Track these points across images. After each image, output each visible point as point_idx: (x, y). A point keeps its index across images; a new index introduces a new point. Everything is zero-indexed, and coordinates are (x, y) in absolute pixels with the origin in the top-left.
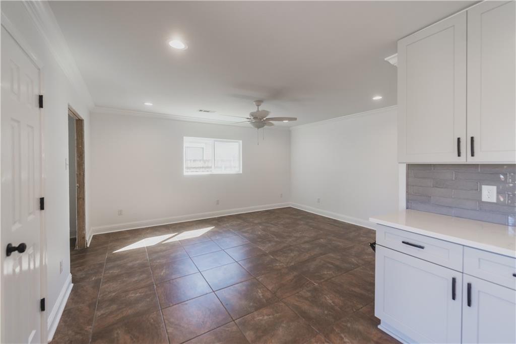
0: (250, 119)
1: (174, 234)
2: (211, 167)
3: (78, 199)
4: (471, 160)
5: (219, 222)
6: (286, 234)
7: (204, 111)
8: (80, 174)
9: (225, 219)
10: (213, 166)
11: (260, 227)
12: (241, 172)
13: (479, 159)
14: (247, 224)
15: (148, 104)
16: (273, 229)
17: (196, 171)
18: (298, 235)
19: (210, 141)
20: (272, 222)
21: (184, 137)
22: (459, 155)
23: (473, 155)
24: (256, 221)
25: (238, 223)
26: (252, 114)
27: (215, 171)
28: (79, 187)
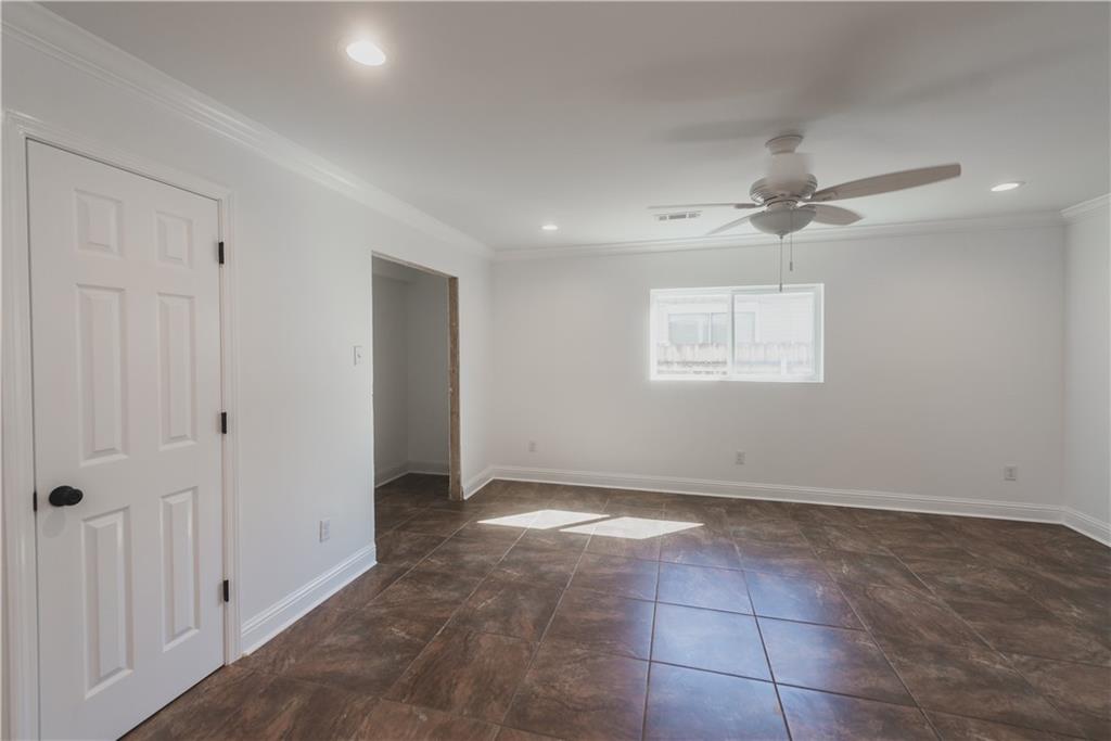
0: (753, 206)
1: (599, 516)
2: (725, 363)
3: (452, 413)
5: (729, 513)
6: (932, 637)
7: (672, 217)
8: (453, 371)
9: (755, 511)
10: (729, 361)
11: (845, 569)
12: (822, 381)
14: (807, 544)
15: (550, 227)
16: (888, 596)
17: (708, 373)
18: (998, 665)
19: (723, 293)
20: (910, 567)
21: (653, 291)
24: (849, 545)
25: (781, 532)
26: (758, 189)
27: (736, 375)
28: (452, 394)
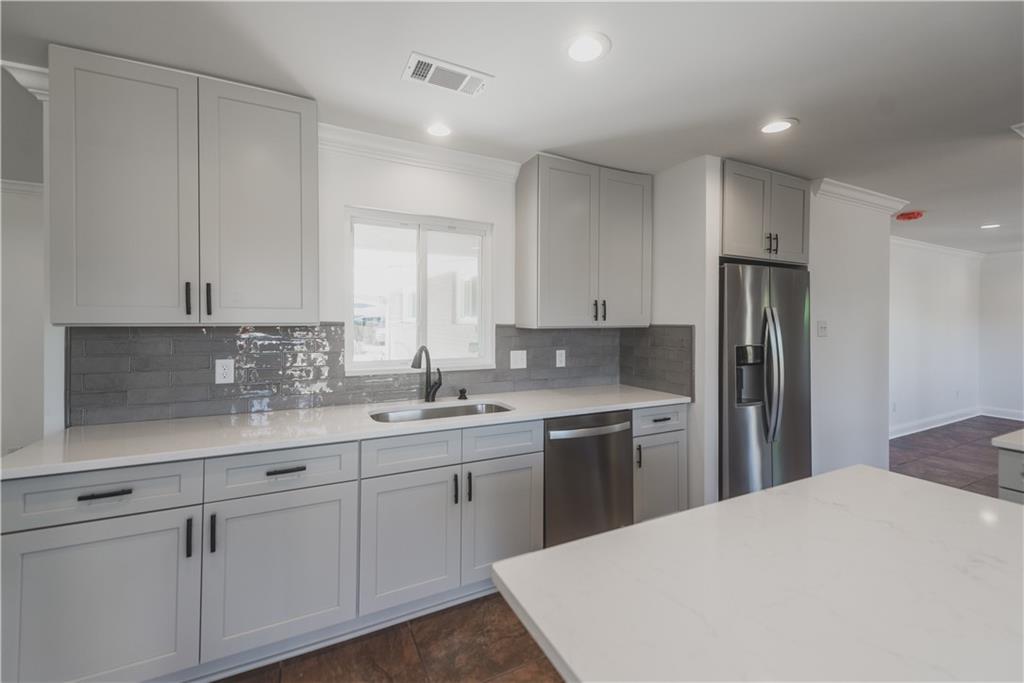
4: (207, 321)
13: (219, 318)
22: (189, 312)
23: (209, 312)
